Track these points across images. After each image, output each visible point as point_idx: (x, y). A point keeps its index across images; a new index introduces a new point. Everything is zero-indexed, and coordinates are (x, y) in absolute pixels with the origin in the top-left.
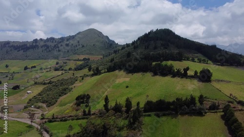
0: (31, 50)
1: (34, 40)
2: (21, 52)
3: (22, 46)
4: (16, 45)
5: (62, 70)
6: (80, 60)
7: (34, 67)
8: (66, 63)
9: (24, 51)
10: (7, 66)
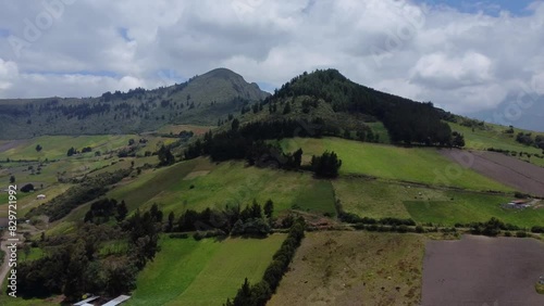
0: (94, 117)
1: (104, 95)
2: (75, 120)
3: (80, 107)
4: (68, 105)
5: (133, 156)
6: (175, 136)
7: (89, 150)
8: (145, 142)
9: (79, 118)
10: (39, 148)
